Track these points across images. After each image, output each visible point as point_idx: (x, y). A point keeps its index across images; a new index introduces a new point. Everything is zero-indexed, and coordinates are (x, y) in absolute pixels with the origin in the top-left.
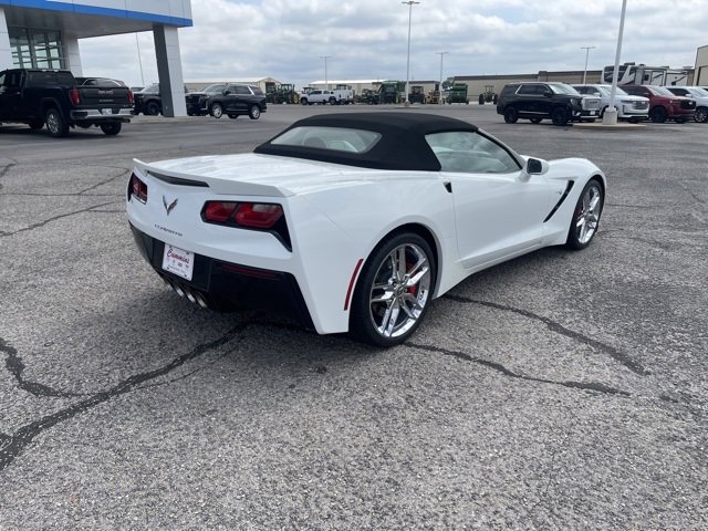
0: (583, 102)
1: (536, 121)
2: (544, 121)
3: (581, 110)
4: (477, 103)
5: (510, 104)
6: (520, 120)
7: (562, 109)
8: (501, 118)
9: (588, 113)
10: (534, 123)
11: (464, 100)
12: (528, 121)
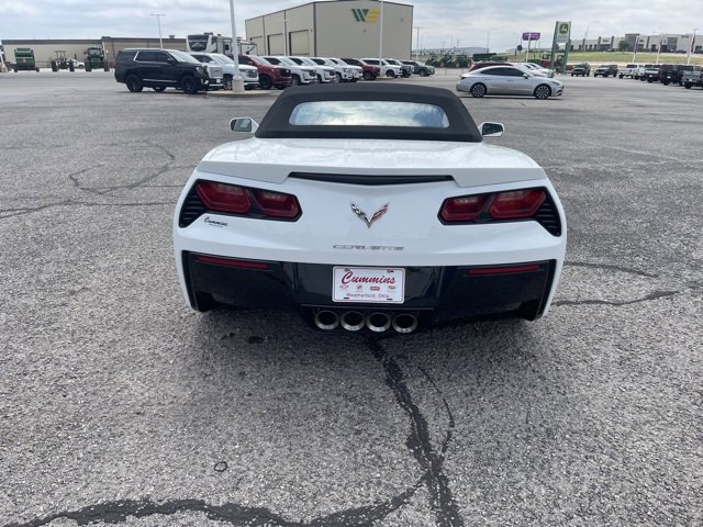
0: (208, 70)
1: (160, 89)
2: (168, 89)
3: (208, 79)
4: (50, 70)
5: (129, 72)
6: (145, 89)
7: (190, 77)
8: (124, 87)
9: (214, 81)
10: (158, 91)
11: (31, 67)
12: (151, 89)
